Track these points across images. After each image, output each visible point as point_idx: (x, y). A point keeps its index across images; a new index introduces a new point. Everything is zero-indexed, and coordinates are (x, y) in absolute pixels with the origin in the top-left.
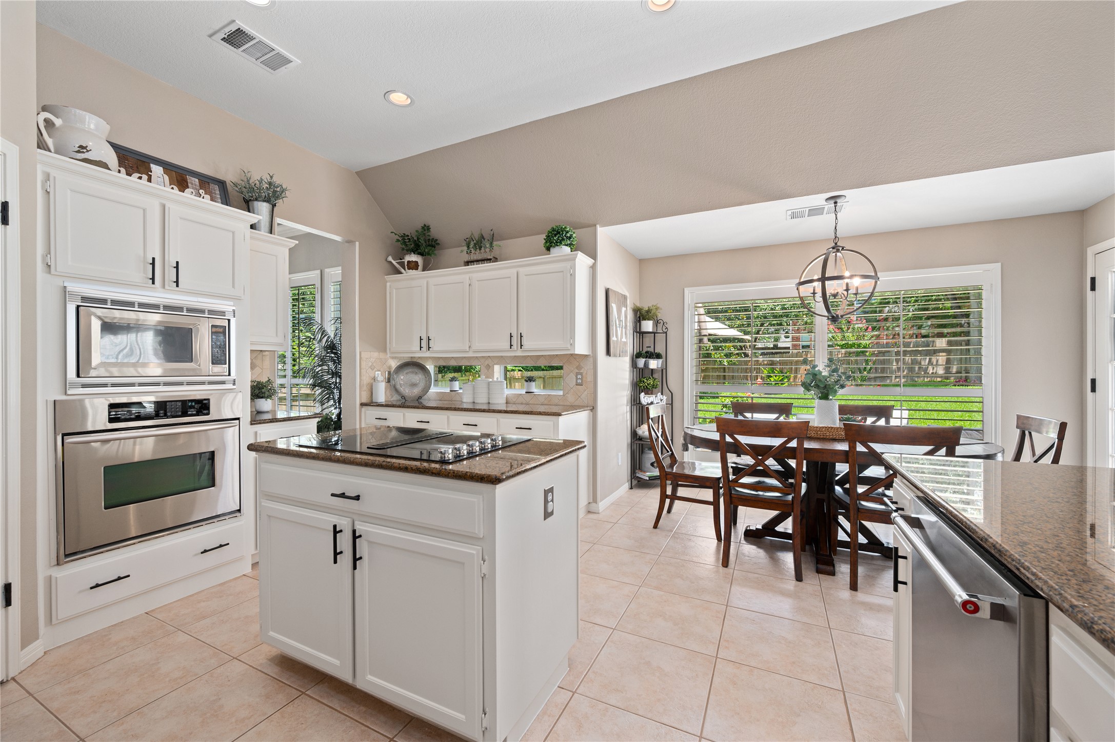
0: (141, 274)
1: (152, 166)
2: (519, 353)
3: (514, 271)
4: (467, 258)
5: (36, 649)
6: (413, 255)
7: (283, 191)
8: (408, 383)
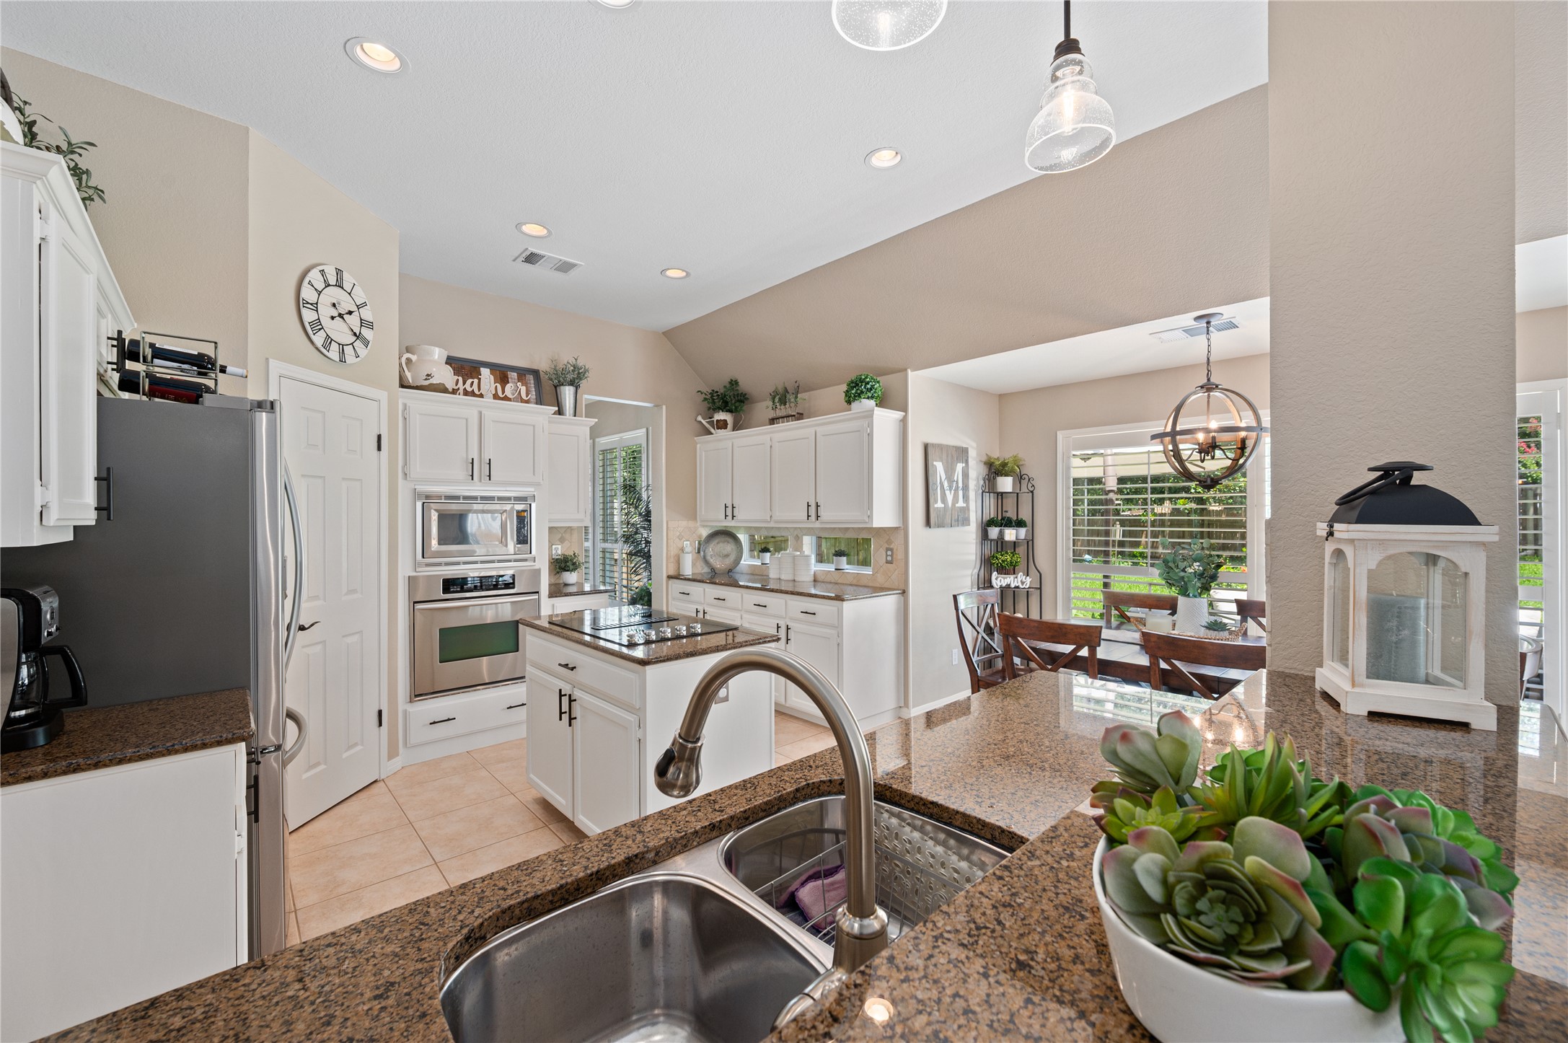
0: (462, 473)
1: (482, 369)
2: (817, 525)
3: (812, 430)
4: (772, 414)
5: (397, 763)
6: (721, 413)
7: (586, 371)
8: (719, 554)
